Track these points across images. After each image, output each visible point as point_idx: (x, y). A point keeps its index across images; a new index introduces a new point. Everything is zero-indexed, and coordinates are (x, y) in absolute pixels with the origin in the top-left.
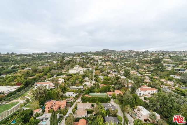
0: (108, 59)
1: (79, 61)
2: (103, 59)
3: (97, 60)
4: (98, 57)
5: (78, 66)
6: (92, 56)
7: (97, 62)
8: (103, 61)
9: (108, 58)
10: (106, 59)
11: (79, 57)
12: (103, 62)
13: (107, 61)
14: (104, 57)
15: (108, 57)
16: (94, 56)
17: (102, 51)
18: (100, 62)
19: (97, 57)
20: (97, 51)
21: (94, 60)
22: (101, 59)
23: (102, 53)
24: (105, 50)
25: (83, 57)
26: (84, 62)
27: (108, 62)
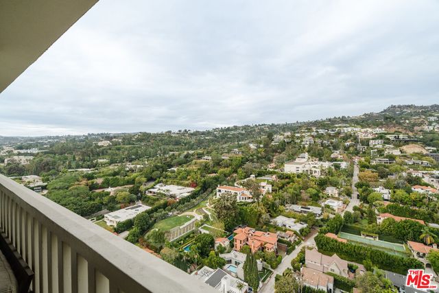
0: (409, 137)
1: (310, 144)
2: (391, 137)
3: (368, 141)
4: (370, 130)
5: (306, 155)
6: (350, 129)
7: (368, 145)
8: (388, 142)
9: (411, 134)
10: (401, 136)
11: (309, 134)
12: (391, 146)
13: (406, 142)
14: (396, 129)
15: (411, 128)
16: (356, 129)
17: (385, 111)
18: (380, 146)
19: (366, 132)
20: (365, 115)
21: (356, 139)
22: (381, 137)
23: (387, 118)
24: (399, 107)
25: (321, 131)
26: (322, 145)
27: (411, 145)
